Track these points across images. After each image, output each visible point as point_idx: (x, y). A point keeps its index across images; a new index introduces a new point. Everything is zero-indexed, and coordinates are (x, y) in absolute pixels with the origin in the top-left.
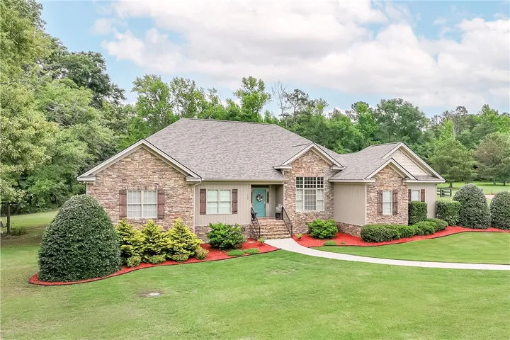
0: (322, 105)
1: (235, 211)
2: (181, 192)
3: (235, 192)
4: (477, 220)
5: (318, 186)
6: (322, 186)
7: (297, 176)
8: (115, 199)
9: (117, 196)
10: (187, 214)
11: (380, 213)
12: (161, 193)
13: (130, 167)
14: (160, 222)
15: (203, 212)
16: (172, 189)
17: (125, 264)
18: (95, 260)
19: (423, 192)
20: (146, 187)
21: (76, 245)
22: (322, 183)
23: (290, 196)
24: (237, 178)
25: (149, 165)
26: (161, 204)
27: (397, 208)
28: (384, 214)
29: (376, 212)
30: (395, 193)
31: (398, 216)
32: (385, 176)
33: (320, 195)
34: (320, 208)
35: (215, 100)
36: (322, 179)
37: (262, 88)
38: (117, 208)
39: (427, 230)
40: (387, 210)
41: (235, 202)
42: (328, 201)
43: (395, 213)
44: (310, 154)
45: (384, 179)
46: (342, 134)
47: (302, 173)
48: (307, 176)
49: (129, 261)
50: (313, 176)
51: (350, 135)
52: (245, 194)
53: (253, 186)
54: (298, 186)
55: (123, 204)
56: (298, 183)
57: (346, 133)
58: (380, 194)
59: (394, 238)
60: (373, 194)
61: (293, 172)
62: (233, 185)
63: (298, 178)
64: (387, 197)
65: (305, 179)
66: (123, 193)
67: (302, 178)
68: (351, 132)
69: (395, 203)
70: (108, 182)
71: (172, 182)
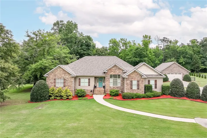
0: (177, 42)
1: (89, 85)
2: (70, 79)
3: (89, 79)
4: (176, 93)
5: (118, 78)
6: (120, 78)
7: (110, 74)
8: (53, 81)
9: (54, 80)
10: (71, 86)
11: (131, 88)
12: (65, 80)
13: (57, 73)
14: (64, 88)
15: (80, 85)
16: (67, 78)
17: (49, 99)
18: (39, 97)
19: (156, 81)
20: (61, 78)
21: (35, 93)
22: (120, 77)
23: (108, 81)
24: (89, 75)
25: (61, 72)
26: (64, 83)
27: (139, 87)
28: (133, 89)
29: (130, 88)
30: (138, 81)
31: (139, 90)
32: (134, 75)
33: (119, 81)
34: (119, 85)
35: (135, 44)
36: (120, 75)
37: (150, 38)
38: (54, 84)
39: (148, 96)
40: (135, 87)
41: (89, 82)
42: (122, 83)
43: (138, 89)
44: (115, 67)
45: (133, 76)
46: (183, 53)
47: (112, 73)
48: (114, 74)
49: (51, 98)
50: (116, 74)
51: (186, 53)
52: (92, 80)
53: (95, 77)
54: (110, 78)
55: (55, 82)
56: (111, 76)
57: (185, 52)
58: (131, 82)
59: (133, 98)
60: (129, 82)
61: (109, 73)
62: (89, 77)
63: (111, 75)
64: (135, 83)
65: (113, 75)
66: (55, 79)
67: (112, 75)
68: (187, 52)
69: (138, 85)
70: (51, 76)
71: (67, 76)
